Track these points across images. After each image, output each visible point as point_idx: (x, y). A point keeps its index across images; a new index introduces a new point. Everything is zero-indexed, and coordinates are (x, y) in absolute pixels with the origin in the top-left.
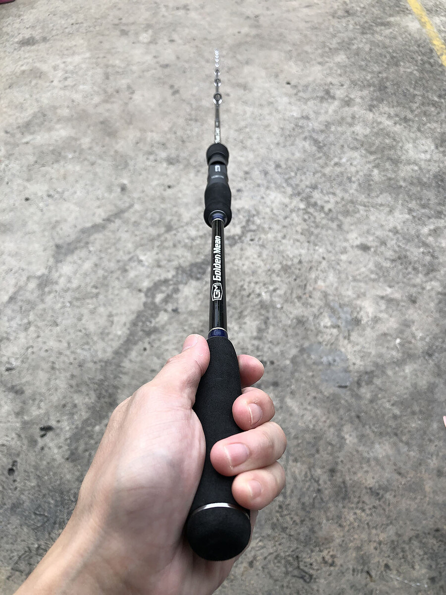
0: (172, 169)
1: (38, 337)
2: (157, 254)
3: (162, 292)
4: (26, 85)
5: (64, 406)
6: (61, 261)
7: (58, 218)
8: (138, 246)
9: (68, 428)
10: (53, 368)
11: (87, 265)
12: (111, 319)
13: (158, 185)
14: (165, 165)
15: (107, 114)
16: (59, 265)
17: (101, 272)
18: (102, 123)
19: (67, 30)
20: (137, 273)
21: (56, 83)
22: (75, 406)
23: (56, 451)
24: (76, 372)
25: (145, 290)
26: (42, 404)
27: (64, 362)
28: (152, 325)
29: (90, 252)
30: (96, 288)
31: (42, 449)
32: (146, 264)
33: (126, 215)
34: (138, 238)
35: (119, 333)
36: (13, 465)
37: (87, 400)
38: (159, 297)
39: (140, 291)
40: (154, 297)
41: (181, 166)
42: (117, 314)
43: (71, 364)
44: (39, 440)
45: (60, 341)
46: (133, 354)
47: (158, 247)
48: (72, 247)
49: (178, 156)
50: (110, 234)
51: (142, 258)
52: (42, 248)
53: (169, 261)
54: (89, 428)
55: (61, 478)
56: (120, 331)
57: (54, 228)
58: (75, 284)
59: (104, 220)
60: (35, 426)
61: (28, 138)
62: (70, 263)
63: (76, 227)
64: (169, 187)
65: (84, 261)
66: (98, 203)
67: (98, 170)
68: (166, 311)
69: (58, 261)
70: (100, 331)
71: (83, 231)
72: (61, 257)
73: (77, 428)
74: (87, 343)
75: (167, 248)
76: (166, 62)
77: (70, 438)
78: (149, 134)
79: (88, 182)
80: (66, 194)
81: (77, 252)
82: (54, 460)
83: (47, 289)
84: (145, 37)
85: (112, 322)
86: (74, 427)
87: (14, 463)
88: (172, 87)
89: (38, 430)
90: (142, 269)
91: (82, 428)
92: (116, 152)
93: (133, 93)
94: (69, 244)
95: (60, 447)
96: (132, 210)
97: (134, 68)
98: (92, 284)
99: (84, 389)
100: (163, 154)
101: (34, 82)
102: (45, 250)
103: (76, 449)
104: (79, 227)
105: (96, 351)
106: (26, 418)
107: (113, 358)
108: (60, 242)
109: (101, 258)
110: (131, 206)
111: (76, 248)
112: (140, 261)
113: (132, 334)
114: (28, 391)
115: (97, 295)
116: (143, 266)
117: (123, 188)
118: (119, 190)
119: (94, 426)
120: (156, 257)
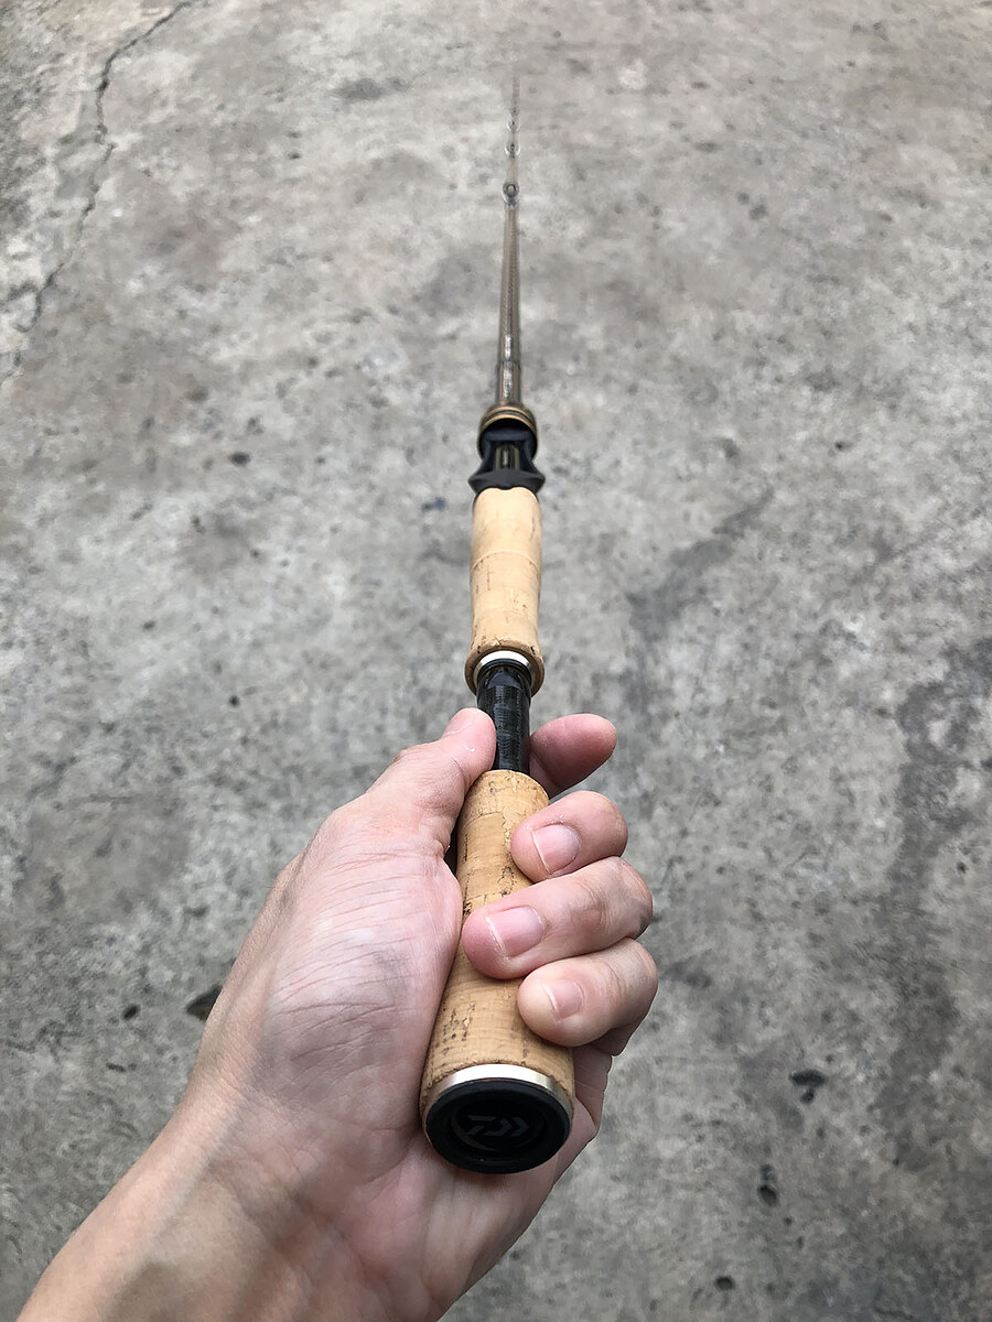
0: (827, 402)
1: (684, 833)
2: (883, 616)
3: (940, 717)
4: (394, 193)
5: (827, 1017)
6: (656, 638)
7: (605, 529)
8: (828, 597)
9: (861, 1078)
10: (757, 917)
11: (726, 649)
12: (842, 786)
13: (809, 441)
14: (806, 391)
15: (615, 266)
16: (658, 646)
17: (766, 667)
18: (612, 286)
19: (441, 62)
20: (855, 667)
21: (462, 189)
22: (854, 1017)
23: (858, 1140)
24: (819, 926)
25: (892, 710)
26: (769, 1012)
27: (776, 900)
28: (952, 803)
29: (717, 612)
30: (773, 706)
31: (821, 1133)
32: (867, 643)
33: (764, 517)
34: (819, 577)
35: (880, 823)
36: (766, 1178)
37: (877, 1002)
38: (938, 731)
39: (882, 712)
40: (922, 729)
41: (848, 395)
42: (853, 776)
43: (795, 905)
44: (802, 1107)
45: (744, 846)
46: (939, 880)
47: (878, 597)
48: (669, 600)
49: (828, 369)
50: (745, 566)
51: (852, 627)
52: (597, 605)
53: (922, 635)
54: (916, 1078)
55: (905, 1216)
56: (879, 820)
57: (604, 551)
58: (716, 695)
59: (716, 531)
60: (775, 1072)
61: (449, 326)
62: (681, 641)
63: (655, 549)
64: (839, 446)
65: (713, 637)
66: (684, 489)
67: (652, 405)
68: (968, 765)
69: (652, 638)
70: (830, 818)
71: (679, 559)
72: (654, 627)
73: (883, 1076)
74: (815, 852)
75: (902, 602)
76: (707, 137)
77: (878, 1105)
78: (737, 315)
79: (638, 436)
80: (599, 467)
81: (687, 612)
82: (864, 1164)
83: (653, 709)
84: (632, 76)
85: (850, 795)
86: (874, 1073)
87: (766, 1170)
88: (744, 198)
89: (789, 1084)
90: (866, 656)
91: (898, 1079)
92: (676, 360)
93: (656, 212)
94: (659, 593)
95: (864, 1130)
96: (774, 506)
97: (636, 151)
98: (758, 696)
99: (857, 972)
100: (791, 366)
101: (411, 188)
102: (605, 608)
103: (907, 1133)
104: (666, 551)
105: (844, 872)
106: (743, 1049)
107: (895, 891)
108: (636, 588)
109: (750, 629)
110: (768, 495)
111: (681, 604)
112: (850, 637)
113: (912, 827)
114: (723, 979)
115: (782, 724)
116: (862, 647)
117: (731, 451)
118: (721, 454)
119: (926, 1072)
120: (884, 624)
